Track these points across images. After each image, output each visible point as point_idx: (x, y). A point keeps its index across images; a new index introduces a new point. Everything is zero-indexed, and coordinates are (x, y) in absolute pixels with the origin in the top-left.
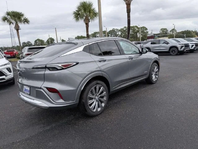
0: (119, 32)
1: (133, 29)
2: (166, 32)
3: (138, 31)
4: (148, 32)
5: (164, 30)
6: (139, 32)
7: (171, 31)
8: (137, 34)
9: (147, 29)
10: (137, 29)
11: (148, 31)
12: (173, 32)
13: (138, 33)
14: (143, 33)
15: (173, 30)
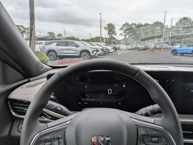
2: (53, 36)
3: (24, 32)
5: (52, 34)
7: (57, 36)
12: (59, 37)
13: (24, 34)
15: (60, 35)
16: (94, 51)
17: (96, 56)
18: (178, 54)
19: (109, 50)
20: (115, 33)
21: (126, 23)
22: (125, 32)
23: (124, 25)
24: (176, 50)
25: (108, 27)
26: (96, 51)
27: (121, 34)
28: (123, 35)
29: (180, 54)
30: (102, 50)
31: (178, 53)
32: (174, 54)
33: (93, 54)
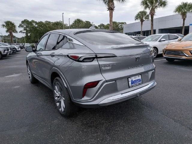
16: (5, 50)
17: (8, 54)
19: (16, 49)
20: (15, 31)
21: (25, 20)
22: (25, 29)
23: (23, 22)
25: (6, 25)
26: (7, 50)
27: (21, 32)
28: (24, 32)
30: (11, 49)
33: (5, 53)
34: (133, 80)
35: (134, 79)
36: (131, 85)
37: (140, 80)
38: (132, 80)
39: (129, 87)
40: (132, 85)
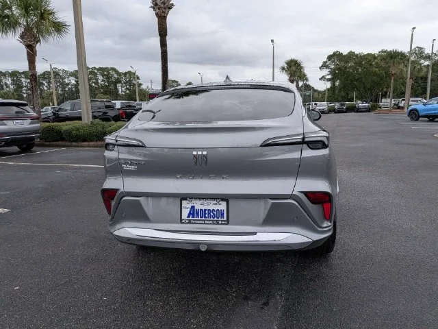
0: (71, 78)
1: (105, 75)
3: (118, 81)
4: (141, 84)
5: (174, 84)
6: (120, 82)
8: (116, 85)
9: (138, 78)
10: (116, 76)
11: (140, 81)
13: (118, 85)
14: (130, 86)
18: (421, 119)
21: (334, 54)
22: (331, 73)
23: (330, 58)
24: (416, 110)
25: (288, 67)
27: (323, 78)
28: (328, 79)
29: (426, 119)
31: (419, 117)
32: (412, 118)
34: (196, 208)
35: (199, 205)
36: (189, 216)
37: (222, 214)
38: (193, 207)
39: (181, 221)
40: (191, 218)
